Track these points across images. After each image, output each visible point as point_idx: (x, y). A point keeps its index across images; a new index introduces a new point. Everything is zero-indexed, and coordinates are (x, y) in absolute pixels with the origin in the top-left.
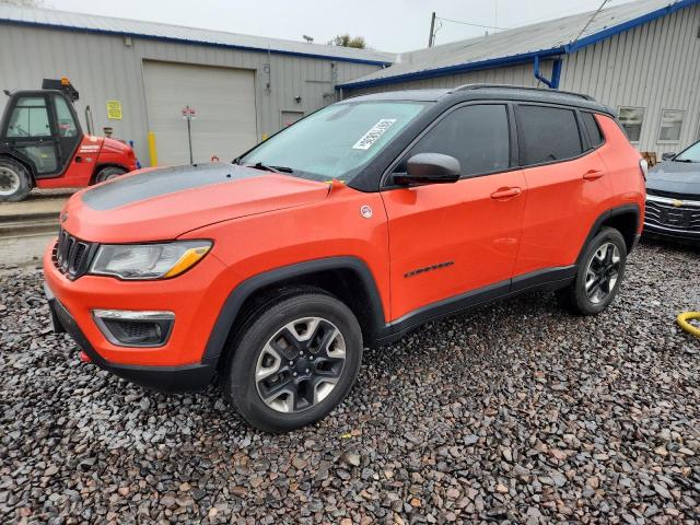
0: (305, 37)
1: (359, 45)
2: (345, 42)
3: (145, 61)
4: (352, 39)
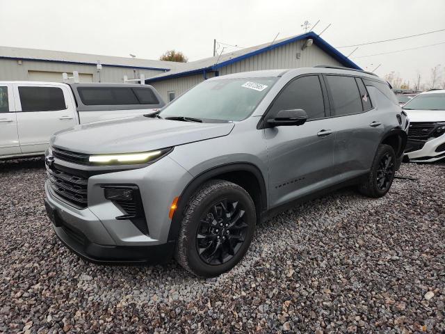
0: (131, 55)
3: (30, 71)
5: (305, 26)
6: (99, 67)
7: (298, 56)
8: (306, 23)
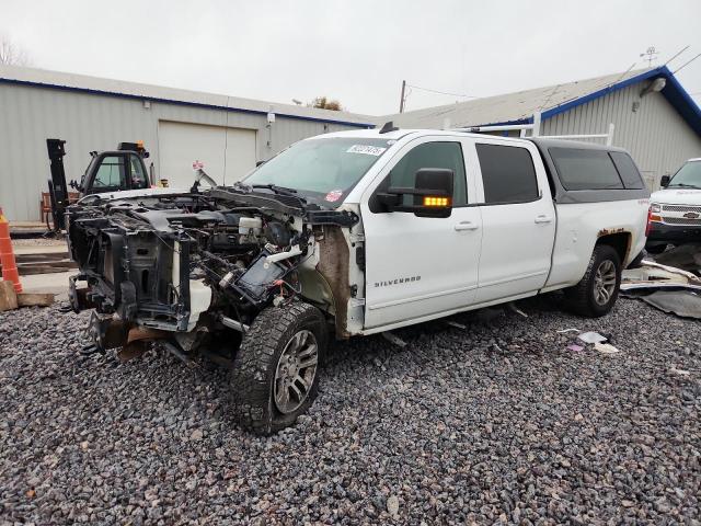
0: (294, 101)
1: (335, 107)
2: (323, 105)
3: (160, 121)
4: (328, 102)
5: (647, 57)
6: (271, 117)
7: (635, 107)
8: (651, 51)
